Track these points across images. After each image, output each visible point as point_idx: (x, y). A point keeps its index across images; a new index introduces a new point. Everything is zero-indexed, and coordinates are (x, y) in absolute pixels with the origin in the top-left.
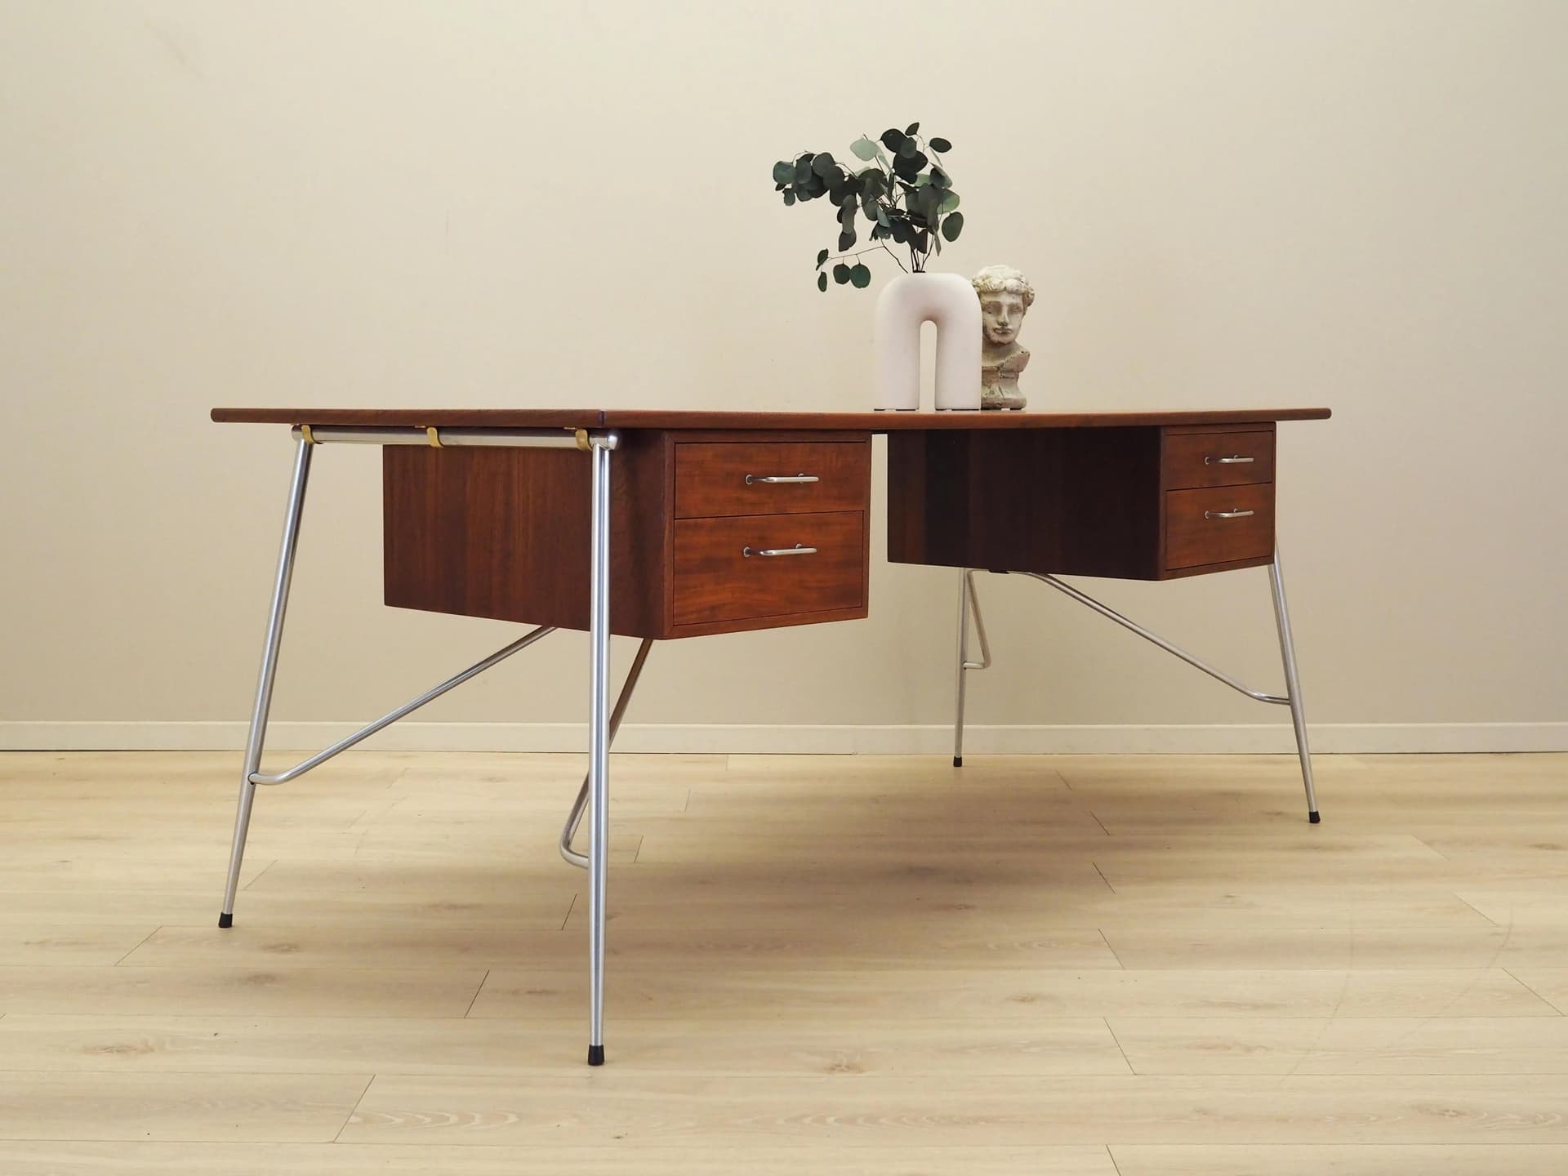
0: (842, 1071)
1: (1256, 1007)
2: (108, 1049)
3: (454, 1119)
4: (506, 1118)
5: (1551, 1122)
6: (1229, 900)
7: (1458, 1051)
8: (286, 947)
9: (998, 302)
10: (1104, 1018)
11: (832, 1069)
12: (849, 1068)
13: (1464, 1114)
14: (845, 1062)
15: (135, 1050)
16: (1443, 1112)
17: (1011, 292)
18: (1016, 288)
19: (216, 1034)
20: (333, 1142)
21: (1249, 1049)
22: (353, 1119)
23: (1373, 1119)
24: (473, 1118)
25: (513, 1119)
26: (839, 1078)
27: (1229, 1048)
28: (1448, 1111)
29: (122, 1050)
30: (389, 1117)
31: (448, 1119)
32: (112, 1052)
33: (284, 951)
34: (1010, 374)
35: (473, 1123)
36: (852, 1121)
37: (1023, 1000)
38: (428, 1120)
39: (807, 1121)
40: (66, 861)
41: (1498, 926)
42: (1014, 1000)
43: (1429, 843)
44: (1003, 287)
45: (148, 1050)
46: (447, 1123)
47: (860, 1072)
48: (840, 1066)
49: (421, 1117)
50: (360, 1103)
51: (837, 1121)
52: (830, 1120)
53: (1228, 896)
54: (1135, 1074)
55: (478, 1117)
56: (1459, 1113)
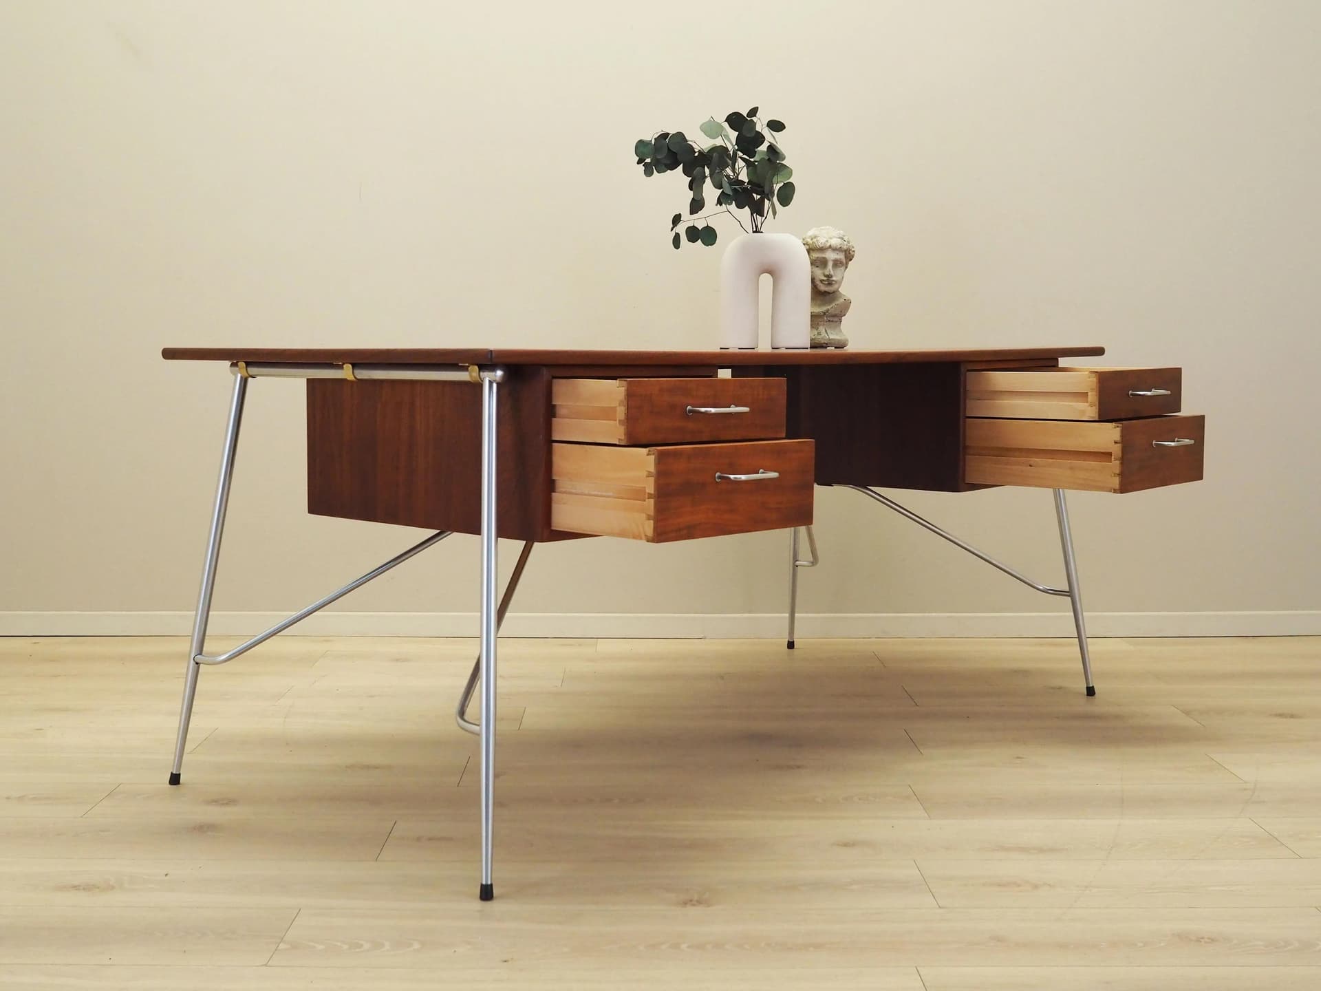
0: (694, 905)
1: (1041, 851)
2: (76, 887)
3: (366, 946)
4: (410, 945)
5: (1290, 948)
6: (1018, 761)
7: (1212, 888)
8: (226, 801)
9: (824, 258)
10: (914, 860)
11: (686, 903)
12: (699, 902)
13: (1217, 941)
14: (696, 897)
15: (98, 888)
16: (1199, 939)
17: (835, 249)
18: (839, 246)
19: (166, 875)
20: (266, 965)
21: (1036, 887)
22: (282, 946)
23: (1140, 945)
24: (383, 945)
25: (416, 946)
26: (691, 911)
27: (1019, 886)
28: (1203, 938)
29: (88, 888)
30: (312, 944)
31: (362, 946)
32: (79, 889)
33: (224, 805)
34: (835, 318)
35: (383, 950)
36: (702, 947)
37: (846, 845)
38: (345, 947)
39: (663, 947)
40: (40, 729)
41: (1246, 782)
42: (838, 845)
43: (1188, 713)
44: (828, 245)
45: (109, 888)
46: (362, 949)
47: (708, 906)
48: (691, 901)
49: (339, 944)
50: (288, 932)
51: (688, 947)
52: (684, 946)
53: (1018, 758)
54: (940, 907)
55: (387, 944)
56: (1213, 940)
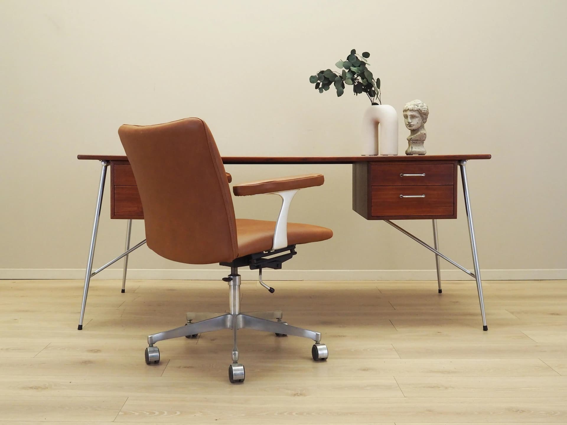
0: (298, 396)
1: (449, 372)
2: (31, 388)
3: (157, 413)
4: (176, 413)
5: (556, 414)
6: (439, 334)
7: (523, 389)
8: (96, 351)
10: (394, 377)
11: (295, 395)
12: (301, 394)
13: (525, 412)
14: (299, 392)
15: (41, 388)
16: (517, 411)
17: (412, 110)
19: (70, 382)
20: (113, 422)
21: (446, 388)
22: (120, 413)
23: (491, 413)
24: (164, 413)
25: (178, 413)
26: (297, 398)
27: (439, 388)
28: (519, 410)
29: (36, 388)
30: (133, 412)
31: (155, 413)
32: (33, 389)
33: (95, 352)
35: (164, 415)
36: (301, 414)
37: (364, 370)
38: (148, 414)
39: (285, 414)
40: (16, 319)
41: (537, 343)
42: (361, 370)
43: (512, 313)
45: (45, 388)
46: (155, 415)
47: (305, 396)
48: (297, 394)
49: (145, 412)
50: (123, 407)
51: (296, 414)
52: (294, 414)
53: (439, 332)
54: (405, 397)
55: (166, 413)
56: (523, 411)
